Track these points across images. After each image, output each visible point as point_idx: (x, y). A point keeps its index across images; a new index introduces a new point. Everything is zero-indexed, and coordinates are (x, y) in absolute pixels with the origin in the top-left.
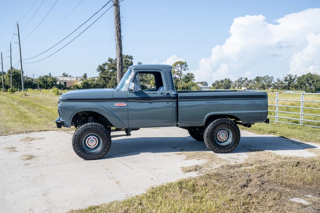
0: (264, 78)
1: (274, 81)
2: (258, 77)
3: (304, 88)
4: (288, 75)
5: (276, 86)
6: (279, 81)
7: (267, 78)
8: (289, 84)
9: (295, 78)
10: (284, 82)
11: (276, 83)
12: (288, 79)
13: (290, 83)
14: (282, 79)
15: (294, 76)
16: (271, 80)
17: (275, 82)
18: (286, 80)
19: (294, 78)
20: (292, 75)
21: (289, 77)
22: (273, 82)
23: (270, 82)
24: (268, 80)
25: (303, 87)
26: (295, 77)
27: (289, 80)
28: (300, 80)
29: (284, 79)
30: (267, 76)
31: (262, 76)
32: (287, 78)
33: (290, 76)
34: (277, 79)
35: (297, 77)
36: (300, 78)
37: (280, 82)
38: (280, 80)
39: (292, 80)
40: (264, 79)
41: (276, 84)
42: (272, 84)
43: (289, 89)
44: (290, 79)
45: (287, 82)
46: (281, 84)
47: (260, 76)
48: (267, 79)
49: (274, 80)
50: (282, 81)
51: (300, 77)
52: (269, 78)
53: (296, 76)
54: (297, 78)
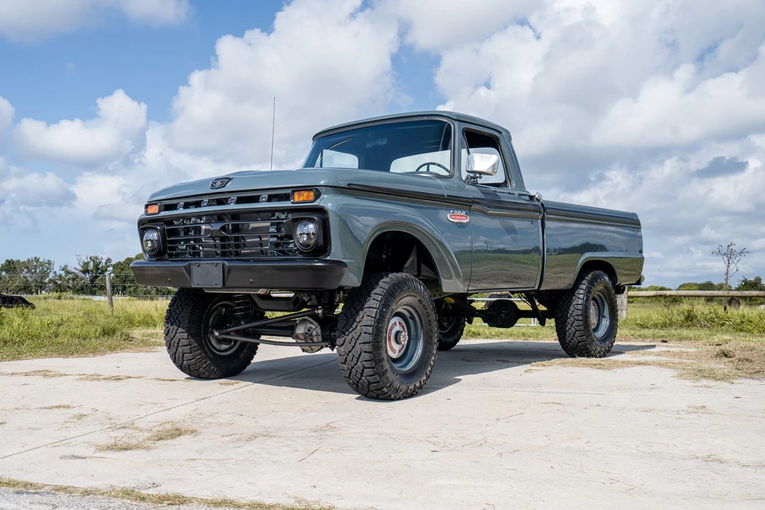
0: (27, 265)
1: (55, 272)
2: (9, 262)
3: (132, 289)
4: (91, 258)
5: (60, 286)
6: (68, 272)
7: (35, 263)
8: (93, 279)
9: (108, 266)
10: (81, 275)
11: (60, 276)
12: (91, 266)
13: (96, 277)
14: (75, 266)
15: (104, 261)
16: (45, 269)
17: (58, 273)
18: (86, 271)
19: (104, 265)
20: (99, 257)
21: (92, 263)
22: (51, 276)
23: (45, 274)
24: (38, 271)
25: (130, 287)
26: (106, 263)
27: (92, 271)
28: (122, 270)
29: (80, 268)
30: (37, 260)
31: (23, 259)
32: (86, 264)
33: (94, 259)
34: (63, 267)
35: (113, 263)
36: (119, 267)
37: (71, 276)
38: (70, 269)
39: (99, 269)
40: (27, 268)
41: (60, 280)
42: (50, 281)
43: (94, 293)
44: (96, 267)
45: (87, 276)
46: (73, 279)
47: (14, 259)
48: (35, 267)
49: (55, 270)
50: (76, 271)
51: (119, 263)
52: (42, 265)
53: (109, 260)
54: (114, 266)
